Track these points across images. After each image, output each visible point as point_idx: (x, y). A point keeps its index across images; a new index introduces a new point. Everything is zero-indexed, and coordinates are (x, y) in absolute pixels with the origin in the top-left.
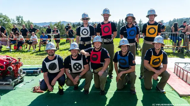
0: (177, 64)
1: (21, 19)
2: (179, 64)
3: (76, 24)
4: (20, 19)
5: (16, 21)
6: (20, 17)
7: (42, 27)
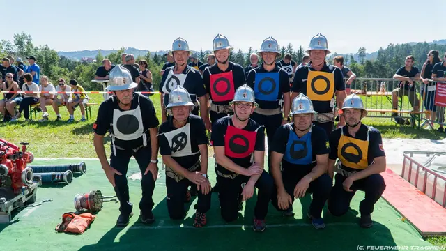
0: (409, 155)
1: (28, 43)
2: (414, 155)
3: (162, 55)
4: (25, 41)
5: (14, 48)
6: (23, 37)
7: (78, 60)
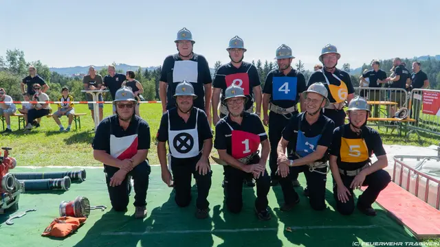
0: (399, 159)
1: (20, 59)
3: (153, 71)
4: (18, 57)
5: (6, 64)
6: (16, 53)
7: (70, 76)
